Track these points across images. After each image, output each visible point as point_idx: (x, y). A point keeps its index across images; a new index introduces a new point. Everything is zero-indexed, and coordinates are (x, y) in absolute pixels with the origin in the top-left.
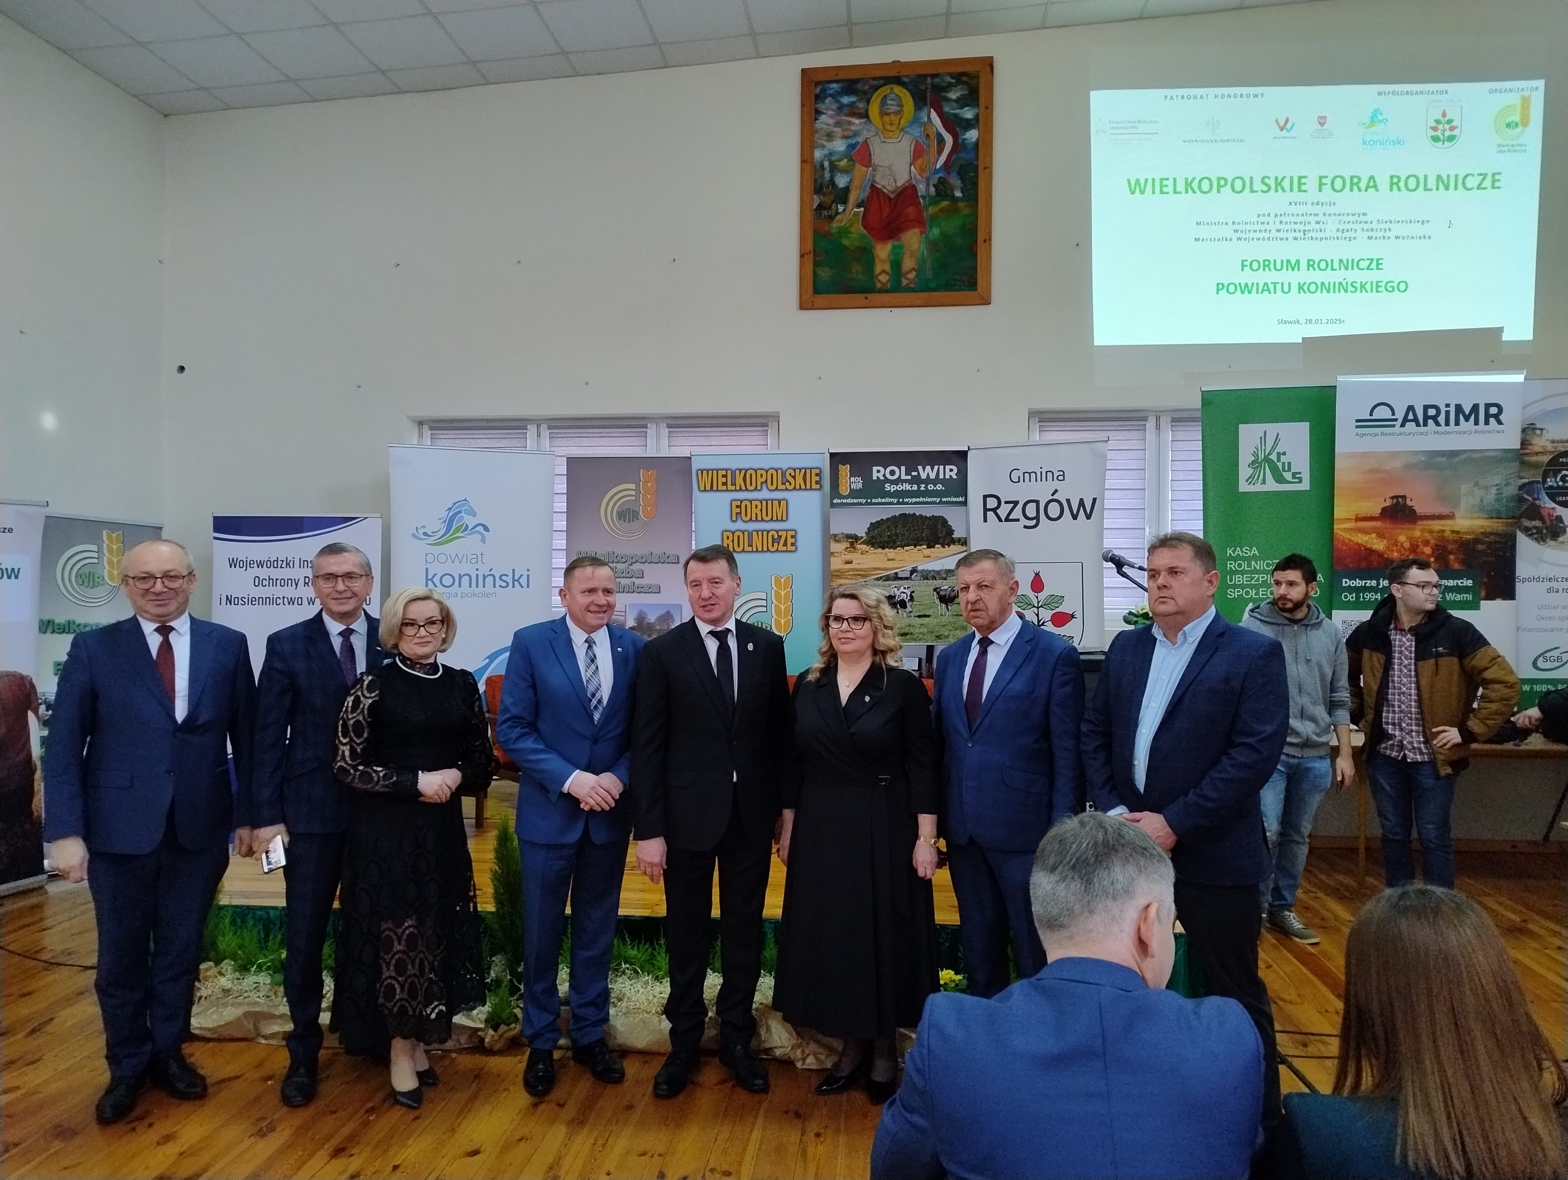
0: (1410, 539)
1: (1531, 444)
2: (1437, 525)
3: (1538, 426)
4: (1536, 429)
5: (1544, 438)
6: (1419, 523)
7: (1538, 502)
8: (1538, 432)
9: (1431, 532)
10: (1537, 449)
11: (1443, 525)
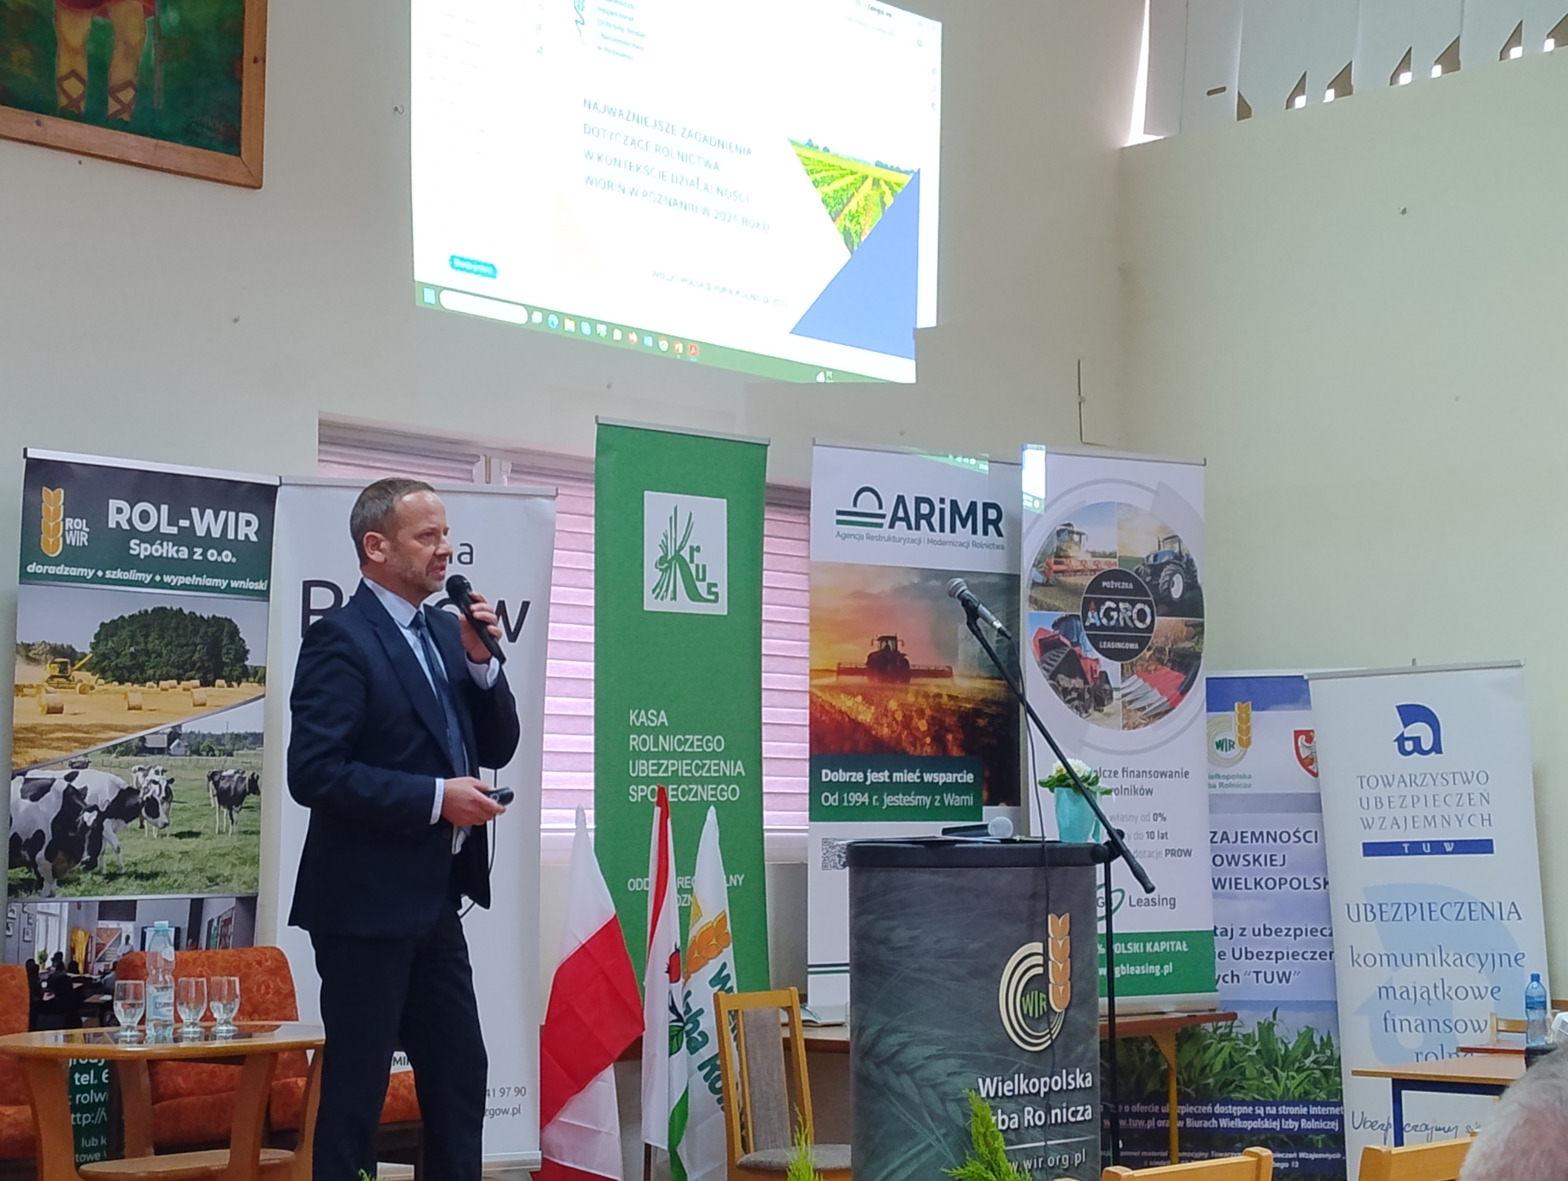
0: (902, 705)
1: (1067, 557)
2: (933, 685)
3: (1076, 529)
4: (1073, 532)
5: (1083, 549)
6: (912, 681)
7: (1077, 649)
8: (1076, 538)
9: (926, 696)
10: (1075, 564)
11: (938, 686)
